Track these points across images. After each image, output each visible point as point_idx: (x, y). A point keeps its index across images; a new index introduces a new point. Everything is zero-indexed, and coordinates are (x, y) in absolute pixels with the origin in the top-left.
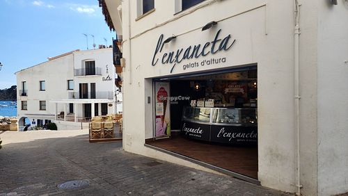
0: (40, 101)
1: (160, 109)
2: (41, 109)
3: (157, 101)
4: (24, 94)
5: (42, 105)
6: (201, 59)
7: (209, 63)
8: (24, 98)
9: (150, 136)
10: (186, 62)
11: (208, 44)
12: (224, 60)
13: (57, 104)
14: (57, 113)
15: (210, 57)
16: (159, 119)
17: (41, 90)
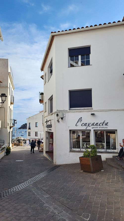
0: (36, 132)
1: (51, 141)
2: (36, 136)
3: (50, 138)
4: (30, 129)
5: (36, 134)
8: (29, 131)
13: (41, 134)
14: (41, 138)
17: (36, 127)
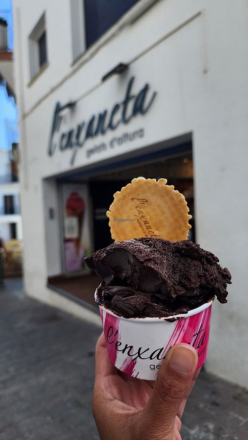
1: (71, 229)
3: (66, 215)
6: (110, 135)
7: (121, 140)
9: (56, 271)
10: (91, 143)
11: (116, 108)
12: (140, 133)
15: (122, 130)
16: (71, 245)
